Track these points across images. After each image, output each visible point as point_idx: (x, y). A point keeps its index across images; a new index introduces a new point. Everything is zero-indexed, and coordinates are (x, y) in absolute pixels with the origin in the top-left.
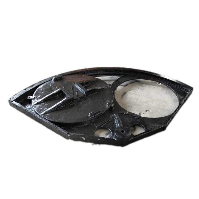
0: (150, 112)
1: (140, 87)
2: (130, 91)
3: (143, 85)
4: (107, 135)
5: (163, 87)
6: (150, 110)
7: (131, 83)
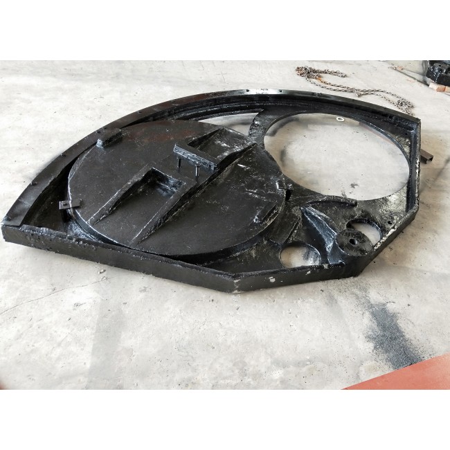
0: (360, 186)
1: (307, 133)
2: (290, 146)
3: (310, 127)
4: (306, 257)
5: (352, 125)
6: (358, 182)
7: (281, 126)
